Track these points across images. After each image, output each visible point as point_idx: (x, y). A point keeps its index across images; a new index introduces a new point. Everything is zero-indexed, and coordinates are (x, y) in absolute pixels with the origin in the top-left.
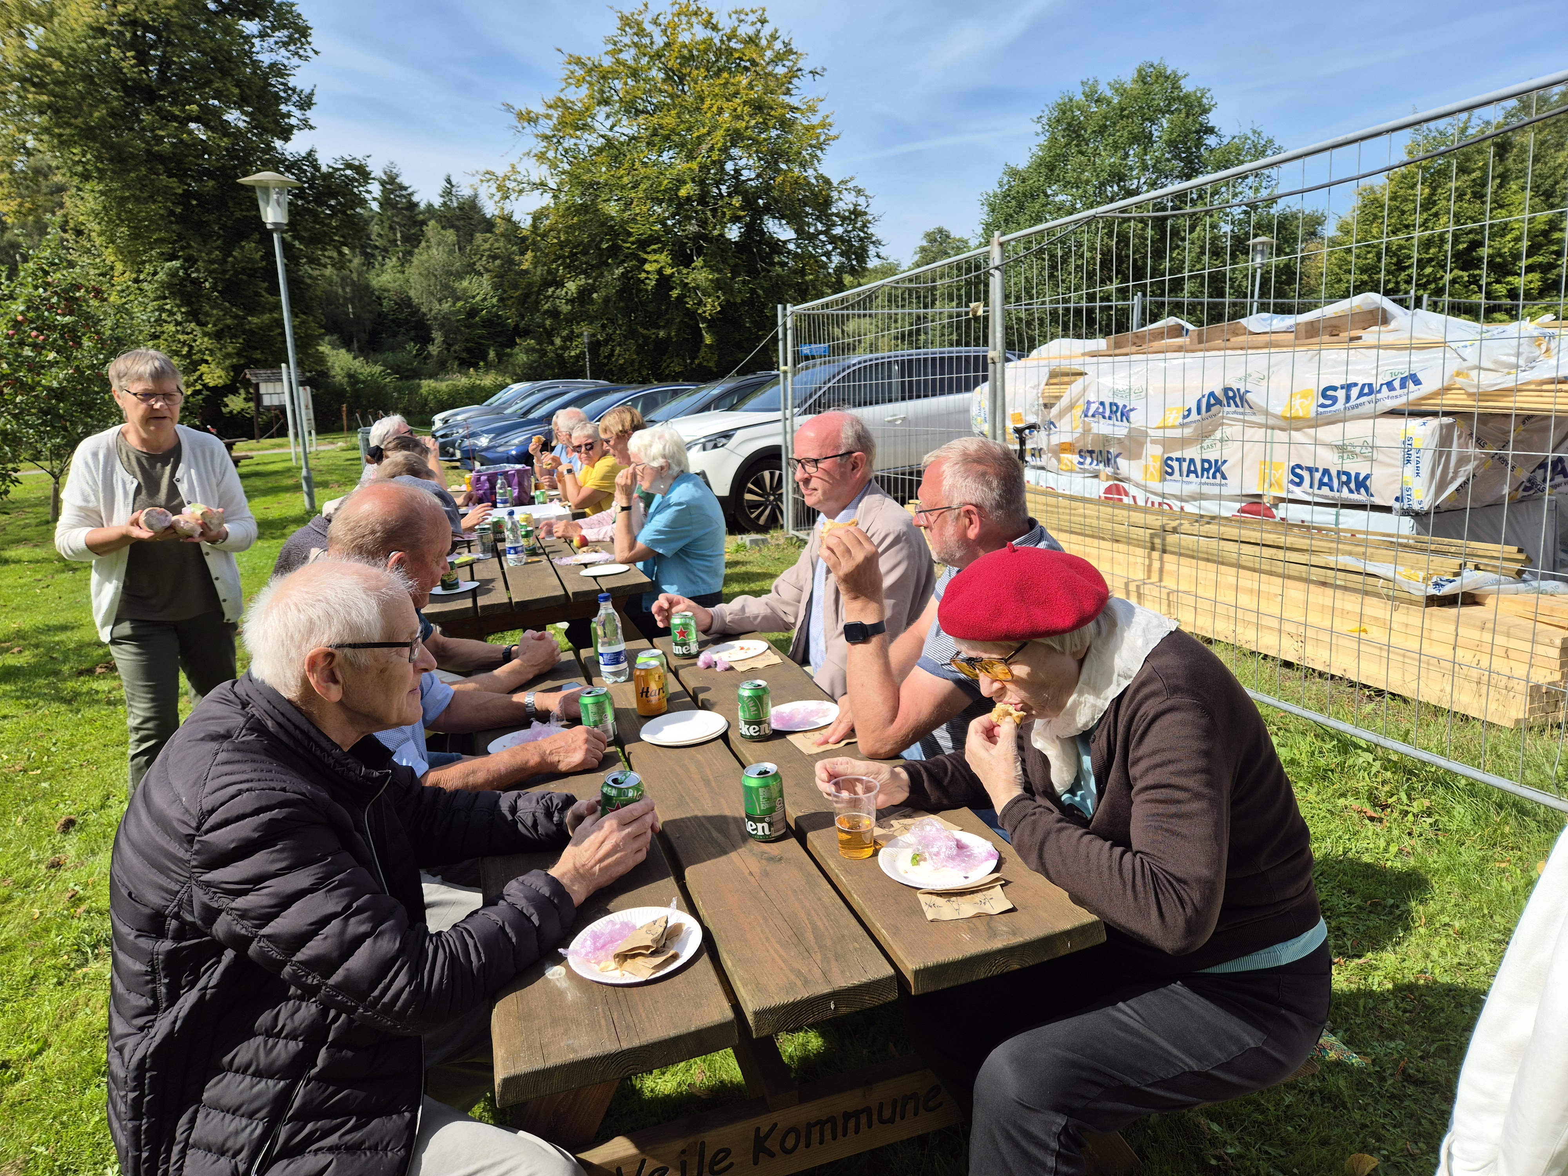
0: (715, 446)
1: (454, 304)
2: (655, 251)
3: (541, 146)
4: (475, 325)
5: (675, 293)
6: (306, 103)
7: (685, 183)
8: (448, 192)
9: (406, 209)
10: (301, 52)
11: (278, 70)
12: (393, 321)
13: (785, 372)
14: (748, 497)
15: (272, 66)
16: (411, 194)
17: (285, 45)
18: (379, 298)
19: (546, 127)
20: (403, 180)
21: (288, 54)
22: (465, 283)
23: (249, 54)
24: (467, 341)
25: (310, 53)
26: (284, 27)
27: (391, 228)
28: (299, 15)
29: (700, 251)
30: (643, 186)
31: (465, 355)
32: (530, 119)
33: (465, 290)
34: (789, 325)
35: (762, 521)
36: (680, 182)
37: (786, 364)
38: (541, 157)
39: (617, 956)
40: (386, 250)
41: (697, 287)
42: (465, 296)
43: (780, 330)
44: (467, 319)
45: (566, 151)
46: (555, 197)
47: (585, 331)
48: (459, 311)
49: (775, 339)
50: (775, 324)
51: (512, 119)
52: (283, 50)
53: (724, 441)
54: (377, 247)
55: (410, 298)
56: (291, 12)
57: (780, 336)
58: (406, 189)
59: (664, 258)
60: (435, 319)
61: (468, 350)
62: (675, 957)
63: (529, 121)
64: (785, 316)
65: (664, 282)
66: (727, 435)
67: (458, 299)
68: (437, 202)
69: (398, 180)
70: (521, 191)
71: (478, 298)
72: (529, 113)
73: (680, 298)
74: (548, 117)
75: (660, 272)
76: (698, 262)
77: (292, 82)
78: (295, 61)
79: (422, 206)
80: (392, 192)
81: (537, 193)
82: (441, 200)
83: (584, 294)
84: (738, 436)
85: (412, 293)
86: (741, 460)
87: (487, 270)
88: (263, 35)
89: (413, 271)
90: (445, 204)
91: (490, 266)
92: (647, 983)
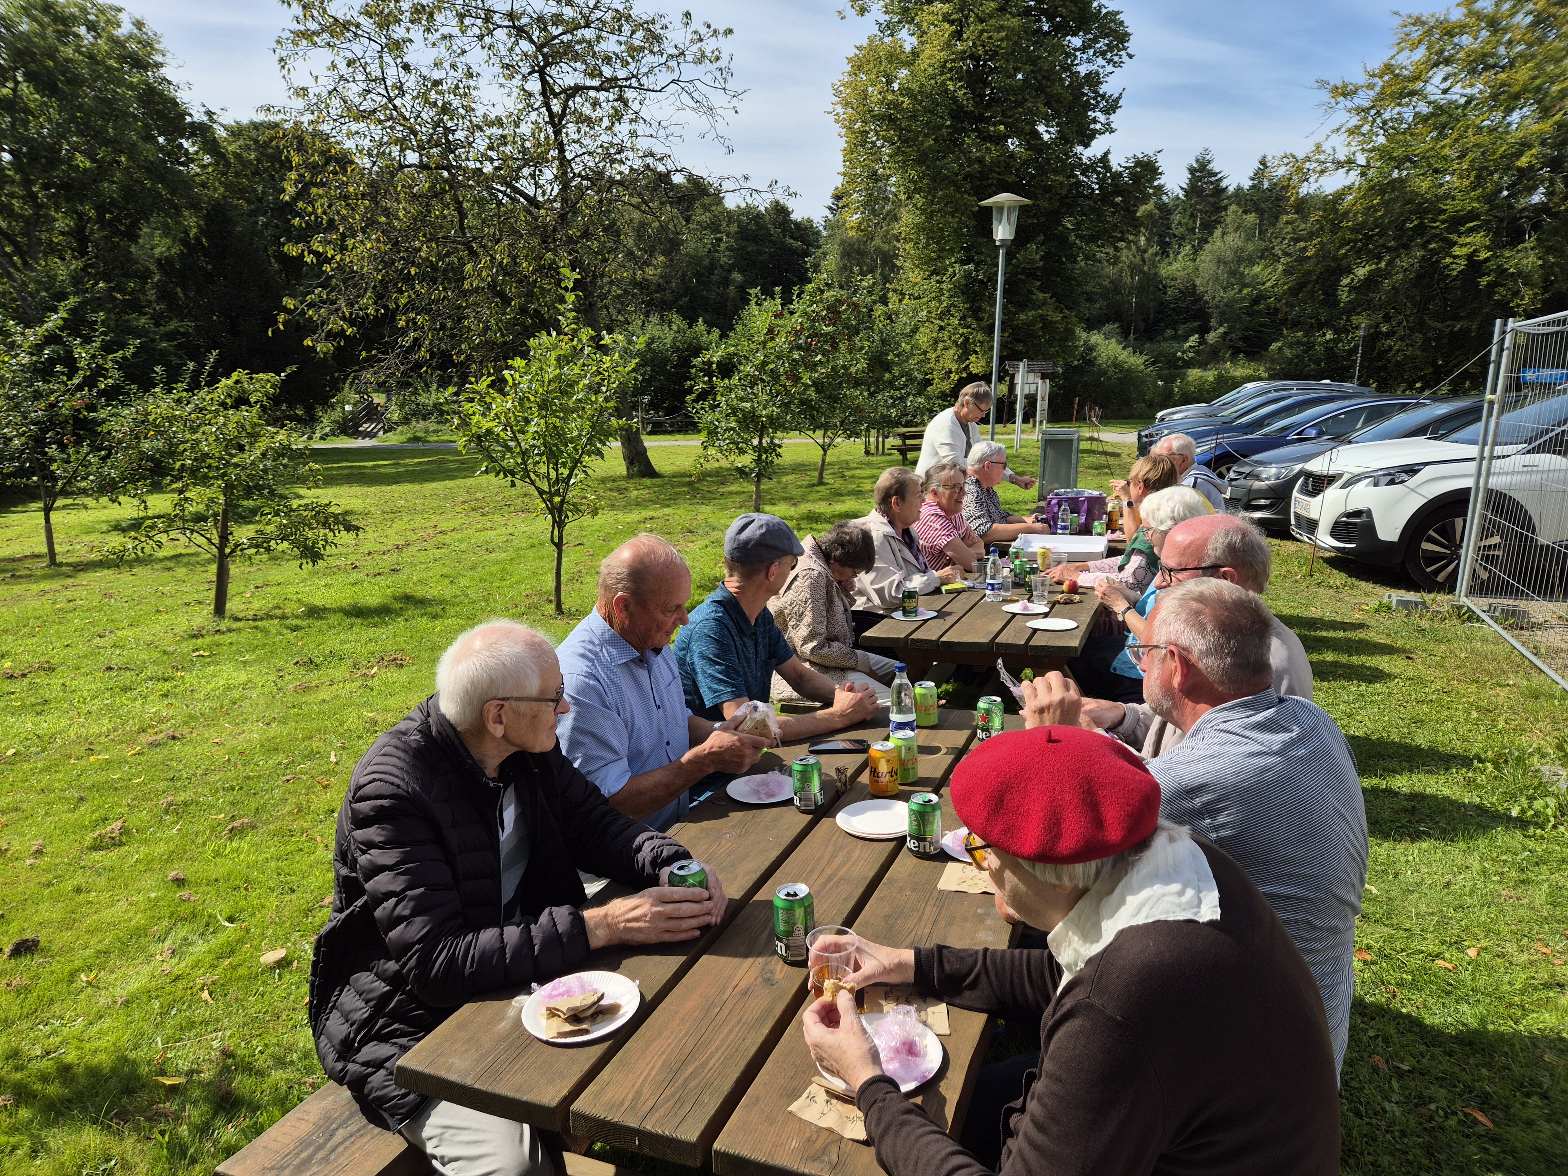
0: (1392, 482)
1: (1240, 291)
2: (1471, 230)
3: (1355, 121)
4: (1259, 313)
5: (1484, 281)
6: (1112, 106)
7: (1530, 147)
8: (1258, 176)
9: (1212, 196)
10: (1116, 59)
11: (1093, 79)
12: (1174, 309)
13: (1491, 403)
14: (1426, 546)
15: (1089, 75)
16: (1220, 180)
17: (1103, 54)
18: (1165, 287)
19: (1363, 99)
20: (1215, 166)
21: (1104, 63)
22: (1257, 269)
23: (1067, 68)
24: (1247, 329)
25: (1125, 58)
26: (1106, 36)
27: (1192, 216)
28: (1122, 23)
29: (1536, 227)
30: (1470, 156)
31: (1240, 344)
32: (1345, 92)
33: (1256, 275)
34: (1507, 344)
35: (1441, 578)
36: (1524, 145)
37: (1494, 391)
38: (1353, 131)
39: (548, 1009)
40: (1183, 238)
41: (1519, 274)
42: (1255, 282)
43: (1494, 349)
44: (1251, 306)
45: (1385, 123)
46: (1363, 174)
47: (1362, 323)
48: (1243, 299)
49: (1484, 363)
50: (1489, 341)
51: (1325, 96)
52: (1100, 60)
53: (1404, 476)
54: (1175, 236)
55: (1195, 286)
56: (1114, 21)
57: (1493, 357)
58: (1215, 174)
59: (1478, 239)
60: (1217, 307)
61: (1244, 339)
62: (586, 1032)
63: (1344, 95)
64: (1504, 332)
65: (1474, 266)
66: (1411, 470)
67: (1246, 286)
68: (1247, 184)
69: (1209, 167)
70: (1322, 172)
71: (1268, 284)
72: (1345, 86)
73: (1492, 285)
74: (1371, 87)
75: (1470, 257)
76: (1530, 241)
77: (1103, 89)
78: (1110, 68)
79: (1231, 189)
80: (1200, 179)
81: (1342, 171)
82: (1251, 183)
83: (1371, 282)
84: (1426, 473)
85: (1198, 282)
86: (1421, 501)
87: (1286, 254)
88: (1083, 49)
89: (1206, 257)
90: (1253, 187)
91: (1291, 250)
92: (547, 1043)
